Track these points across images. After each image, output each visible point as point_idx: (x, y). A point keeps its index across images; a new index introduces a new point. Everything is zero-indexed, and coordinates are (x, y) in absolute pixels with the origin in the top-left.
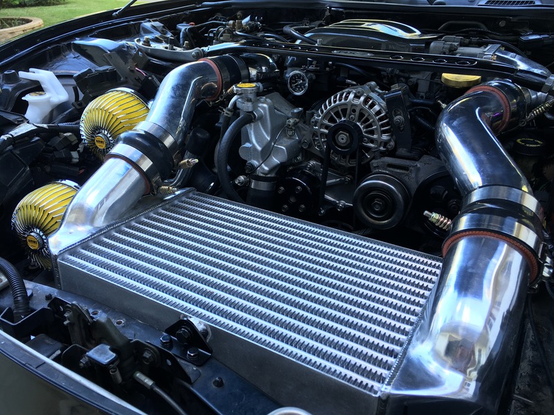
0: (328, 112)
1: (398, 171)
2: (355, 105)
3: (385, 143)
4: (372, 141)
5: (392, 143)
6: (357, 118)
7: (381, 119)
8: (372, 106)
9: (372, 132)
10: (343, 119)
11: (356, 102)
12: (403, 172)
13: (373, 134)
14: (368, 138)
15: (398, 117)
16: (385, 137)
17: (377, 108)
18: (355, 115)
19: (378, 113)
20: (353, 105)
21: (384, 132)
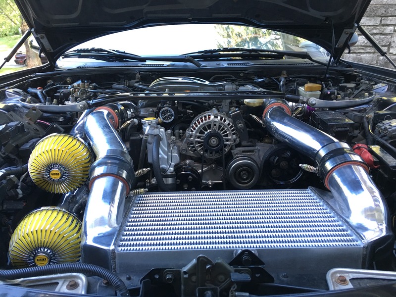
0: (199, 128)
1: (248, 153)
2: (216, 122)
3: (235, 140)
4: (227, 140)
5: (238, 140)
6: (217, 129)
7: (231, 127)
8: (225, 121)
9: (227, 135)
10: (209, 131)
11: (216, 119)
12: (251, 153)
13: (228, 136)
14: (225, 139)
15: (240, 124)
16: (234, 136)
17: (227, 122)
18: (216, 127)
19: (229, 124)
20: (215, 122)
21: (234, 134)
